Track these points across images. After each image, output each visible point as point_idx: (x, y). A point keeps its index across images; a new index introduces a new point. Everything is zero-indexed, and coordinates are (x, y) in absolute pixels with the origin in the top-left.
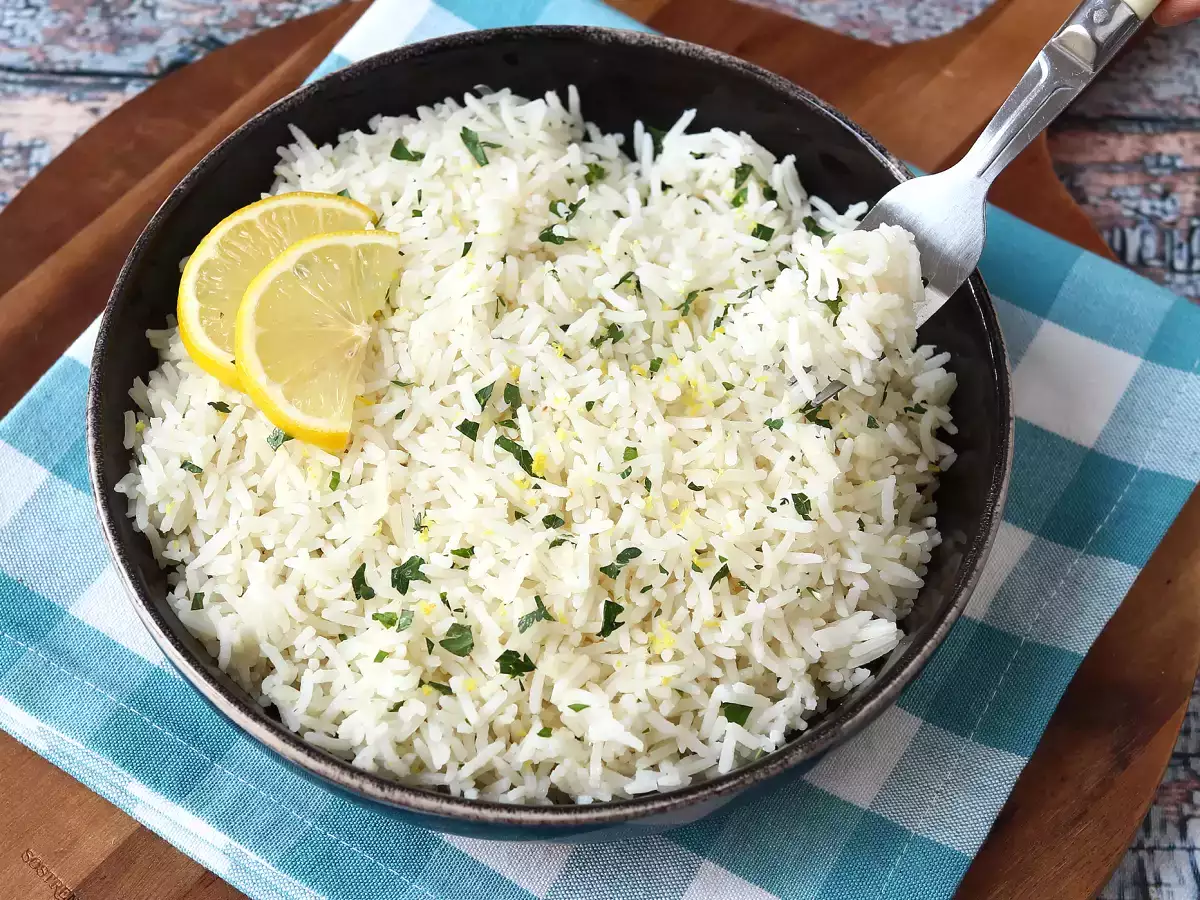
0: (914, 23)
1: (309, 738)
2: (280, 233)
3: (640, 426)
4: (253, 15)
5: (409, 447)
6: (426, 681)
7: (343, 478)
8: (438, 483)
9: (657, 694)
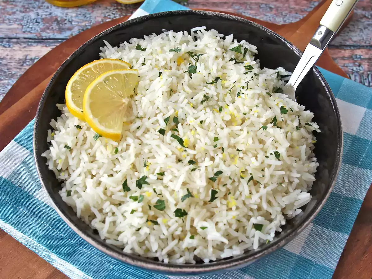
2: (99, 71)
4: (99, 22)
5: (142, 138)
6: (149, 220)
7: (120, 149)
8: (152, 151)
9: (230, 222)
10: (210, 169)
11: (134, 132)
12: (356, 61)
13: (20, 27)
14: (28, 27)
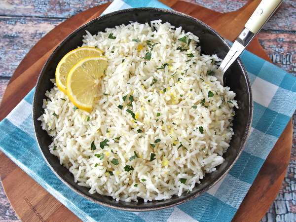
0: (228, 8)
2: (80, 57)
3: (161, 107)
4: (89, 5)
5: (107, 111)
6: (108, 171)
7: (91, 118)
8: (113, 120)
9: (163, 176)
10: (152, 137)
11: (102, 106)
12: (279, 44)
13: (33, 7)
14: (39, 8)
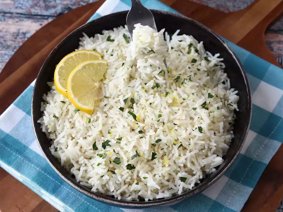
0: (234, 6)
1: (81, 183)
2: (79, 60)
3: (162, 109)
5: (108, 113)
6: (110, 170)
7: (92, 120)
8: (114, 122)
9: (164, 175)
10: (153, 138)
11: (103, 108)
13: (13, 3)
